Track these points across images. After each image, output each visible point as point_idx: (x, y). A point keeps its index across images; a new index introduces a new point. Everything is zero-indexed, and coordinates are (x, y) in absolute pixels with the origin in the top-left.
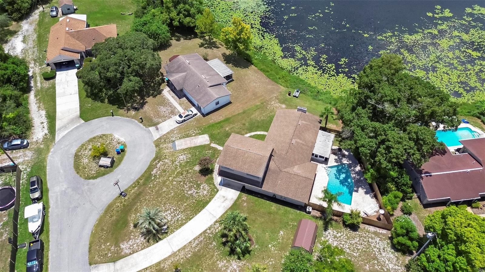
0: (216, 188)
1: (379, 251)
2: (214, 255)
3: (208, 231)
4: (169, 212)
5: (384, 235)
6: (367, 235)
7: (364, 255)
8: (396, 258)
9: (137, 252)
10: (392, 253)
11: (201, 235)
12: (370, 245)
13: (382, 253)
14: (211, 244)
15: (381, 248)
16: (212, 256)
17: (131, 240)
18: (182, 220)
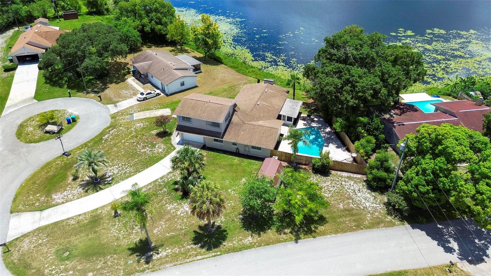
0: (173, 147)
1: (354, 192)
2: (163, 199)
3: (159, 180)
4: (117, 167)
5: (358, 179)
6: (340, 179)
7: (337, 196)
8: (373, 197)
9: (71, 201)
10: (369, 193)
11: (150, 184)
12: (343, 187)
13: (358, 193)
14: (161, 190)
15: (356, 189)
16: (161, 200)
17: (66, 191)
18: (130, 172)
